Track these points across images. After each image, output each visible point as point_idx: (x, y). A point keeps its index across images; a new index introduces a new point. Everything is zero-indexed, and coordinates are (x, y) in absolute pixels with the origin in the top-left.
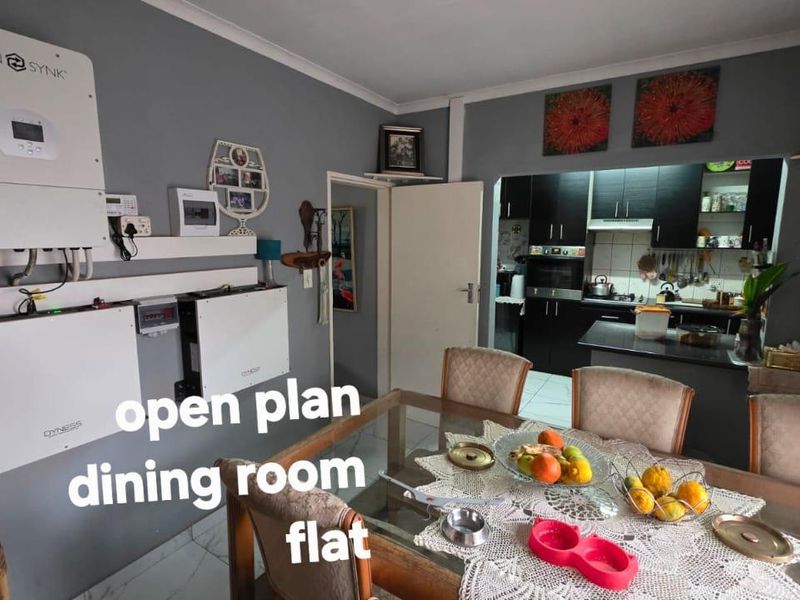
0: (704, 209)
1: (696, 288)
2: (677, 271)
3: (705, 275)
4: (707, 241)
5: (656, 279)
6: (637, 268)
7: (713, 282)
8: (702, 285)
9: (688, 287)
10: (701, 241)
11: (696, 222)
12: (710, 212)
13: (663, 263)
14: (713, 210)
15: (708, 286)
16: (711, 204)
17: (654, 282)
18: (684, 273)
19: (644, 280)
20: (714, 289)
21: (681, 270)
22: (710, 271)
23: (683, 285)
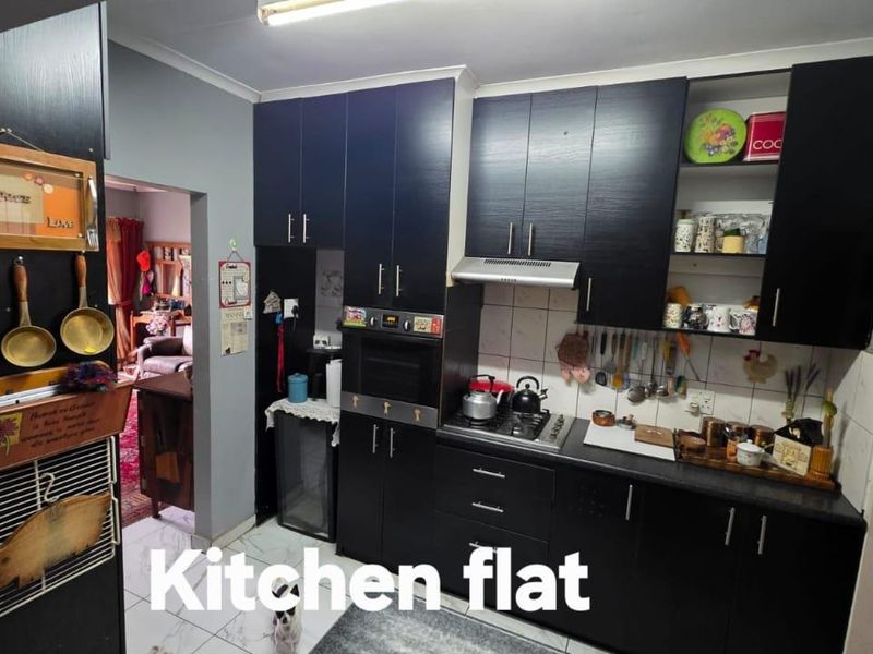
0: (681, 246)
1: (662, 405)
2: (627, 369)
3: (680, 381)
4: (686, 314)
5: (588, 382)
6: (556, 359)
7: (695, 396)
8: (674, 400)
9: (647, 401)
10: (673, 316)
11: (662, 273)
12: (692, 253)
13: (602, 353)
14: (698, 250)
15: (684, 404)
16: (695, 236)
17: (585, 387)
18: (641, 373)
19: (569, 382)
20: (696, 411)
21: (634, 366)
22: (690, 375)
23: (637, 399)
